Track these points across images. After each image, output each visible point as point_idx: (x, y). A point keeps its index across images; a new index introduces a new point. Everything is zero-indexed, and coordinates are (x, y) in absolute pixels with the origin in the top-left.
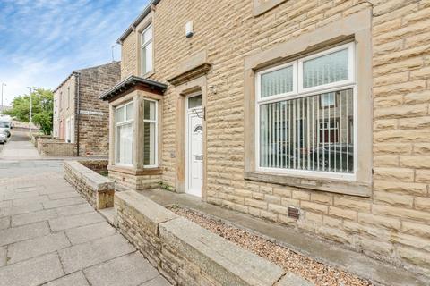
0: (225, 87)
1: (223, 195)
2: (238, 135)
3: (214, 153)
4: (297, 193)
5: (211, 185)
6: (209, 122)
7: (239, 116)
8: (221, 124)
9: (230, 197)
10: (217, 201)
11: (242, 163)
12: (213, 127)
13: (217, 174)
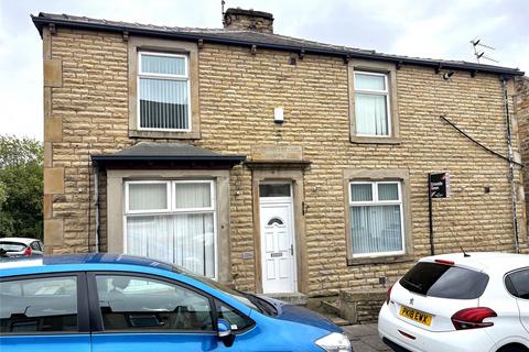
0: (325, 187)
1: (328, 285)
2: (340, 230)
3: (315, 247)
4: (385, 267)
5: (314, 279)
6: (308, 217)
7: (340, 214)
8: (323, 220)
9: (336, 284)
10: (322, 293)
11: (344, 253)
12: (312, 223)
13: (321, 267)
